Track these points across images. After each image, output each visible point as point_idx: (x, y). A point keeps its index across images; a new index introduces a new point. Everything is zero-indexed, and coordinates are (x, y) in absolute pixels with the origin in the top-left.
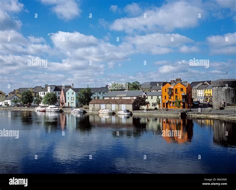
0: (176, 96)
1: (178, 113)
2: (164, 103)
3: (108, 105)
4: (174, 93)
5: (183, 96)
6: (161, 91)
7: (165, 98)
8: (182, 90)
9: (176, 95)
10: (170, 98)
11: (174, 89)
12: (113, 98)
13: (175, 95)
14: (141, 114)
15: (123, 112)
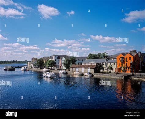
0: (126, 64)
1: (122, 77)
2: (118, 68)
3: (80, 69)
4: (125, 61)
5: (131, 63)
6: (116, 59)
7: (119, 65)
8: (130, 58)
9: (127, 62)
10: (122, 65)
11: (125, 58)
12: (87, 64)
13: (125, 62)
14: (99, 76)
15: (87, 74)
